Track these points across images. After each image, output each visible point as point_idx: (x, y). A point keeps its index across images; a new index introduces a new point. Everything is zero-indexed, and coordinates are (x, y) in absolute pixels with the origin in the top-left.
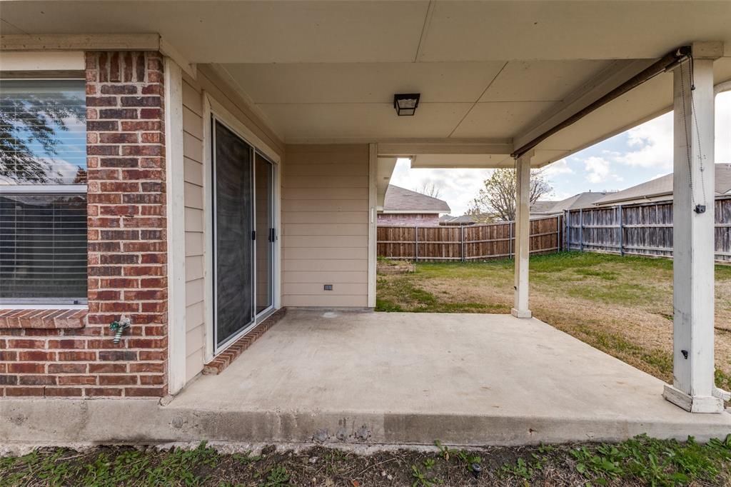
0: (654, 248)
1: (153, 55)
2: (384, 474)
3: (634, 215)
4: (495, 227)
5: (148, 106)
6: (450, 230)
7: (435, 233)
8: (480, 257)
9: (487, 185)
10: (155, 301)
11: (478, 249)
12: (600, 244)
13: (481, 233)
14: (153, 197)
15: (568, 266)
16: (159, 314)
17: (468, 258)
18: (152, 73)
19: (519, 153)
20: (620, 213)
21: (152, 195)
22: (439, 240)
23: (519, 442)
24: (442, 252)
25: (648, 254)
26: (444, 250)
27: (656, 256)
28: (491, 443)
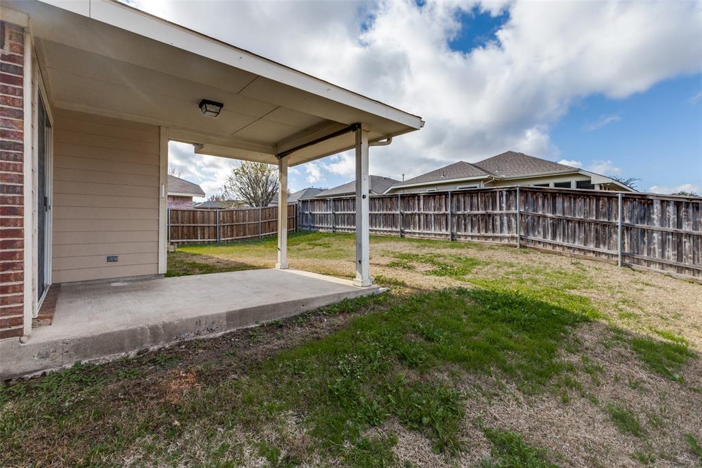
0: (349, 227)
1: (16, 29)
2: (233, 340)
3: (339, 205)
4: (247, 212)
5: (8, 72)
6: (206, 214)
7: (190, 215)
8: (234, 238)
9: (236, 174)
10: (13, 250)
11: (232, 231)
12: (321, 226)
13: (235, 217)
14: (12, 155)
15: (302, 241)
16: (18, 261)
17: (223, 239)
18: (14, 45)
19: (281, 156)
20: (332, 203)
21: (11, 153)
22: (194, 223)
23: (298, 313)
24: (197, 234)
25: (346, 231)
26: (199, 232)
27: (350, 232)
28: (284, 317)
